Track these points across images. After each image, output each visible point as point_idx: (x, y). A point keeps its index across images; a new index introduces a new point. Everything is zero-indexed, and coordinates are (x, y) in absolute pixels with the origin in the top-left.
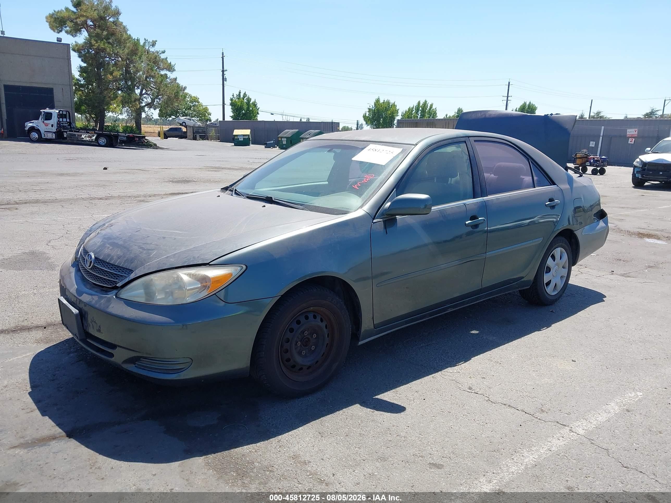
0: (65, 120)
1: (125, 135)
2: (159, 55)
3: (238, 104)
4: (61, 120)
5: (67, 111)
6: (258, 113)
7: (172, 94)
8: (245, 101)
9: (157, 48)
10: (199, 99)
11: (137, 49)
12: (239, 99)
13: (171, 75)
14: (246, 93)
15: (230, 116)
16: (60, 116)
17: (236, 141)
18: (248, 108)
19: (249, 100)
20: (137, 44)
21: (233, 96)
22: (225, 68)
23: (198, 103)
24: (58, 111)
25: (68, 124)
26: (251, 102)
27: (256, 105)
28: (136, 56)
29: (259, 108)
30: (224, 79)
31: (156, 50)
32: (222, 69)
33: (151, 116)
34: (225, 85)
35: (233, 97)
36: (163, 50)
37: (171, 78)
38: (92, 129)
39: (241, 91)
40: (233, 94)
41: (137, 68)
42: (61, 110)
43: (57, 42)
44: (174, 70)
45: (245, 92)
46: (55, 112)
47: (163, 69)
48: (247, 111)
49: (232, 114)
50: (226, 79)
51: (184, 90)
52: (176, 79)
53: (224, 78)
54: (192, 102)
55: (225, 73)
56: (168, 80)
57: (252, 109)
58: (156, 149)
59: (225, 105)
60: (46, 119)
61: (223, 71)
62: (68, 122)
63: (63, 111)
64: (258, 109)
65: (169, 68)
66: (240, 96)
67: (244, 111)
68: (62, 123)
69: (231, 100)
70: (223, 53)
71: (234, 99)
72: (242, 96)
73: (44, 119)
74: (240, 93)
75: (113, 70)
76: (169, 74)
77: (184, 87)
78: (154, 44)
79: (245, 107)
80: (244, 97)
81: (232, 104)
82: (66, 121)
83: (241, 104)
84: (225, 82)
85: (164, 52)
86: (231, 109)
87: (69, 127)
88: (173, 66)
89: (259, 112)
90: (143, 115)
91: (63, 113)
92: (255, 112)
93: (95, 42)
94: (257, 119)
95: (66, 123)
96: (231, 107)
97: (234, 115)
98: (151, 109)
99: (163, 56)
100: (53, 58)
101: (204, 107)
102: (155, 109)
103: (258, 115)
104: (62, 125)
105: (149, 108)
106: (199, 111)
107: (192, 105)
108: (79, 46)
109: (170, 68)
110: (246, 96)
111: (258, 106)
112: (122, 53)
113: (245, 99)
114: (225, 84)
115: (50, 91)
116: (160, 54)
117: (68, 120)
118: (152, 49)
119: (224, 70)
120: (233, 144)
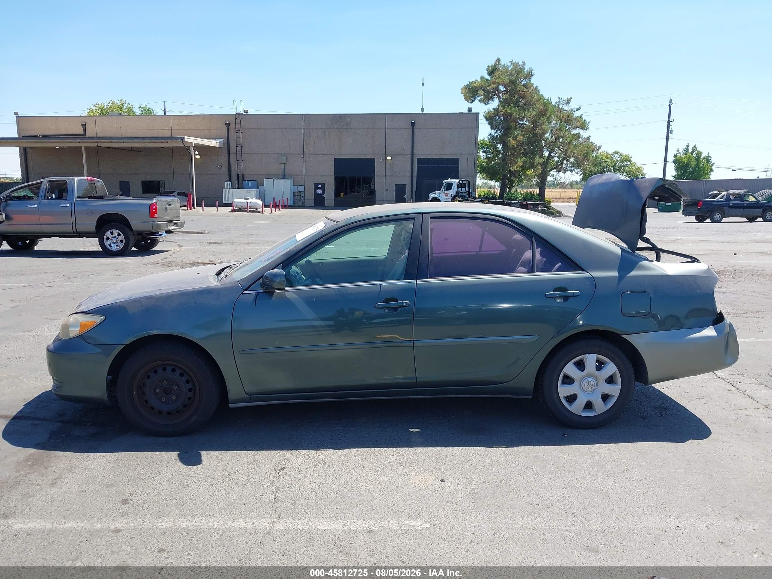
0: (464, 189)
1: (519, 202)
2: (572, 114)
3: (684, 160)
4: (460, 189)
5: (467, 180)
6: (711, 170)
7: (581, 155)
8: (694, 155)
9: (573, 105)
10: (631, 157)
11: (547, 110)
12: (686, 154)
13: (584, 134)
14: (697, 146)
15: (672, 176)
16: (460, 185)
17: (661, 206)
18: (697, 165)
19: (699, 154)
20: (547, 104)
21: (678, 151)
22: (672, 118)
23: (630, 162)
24: (458, 181)
25: (467, 193)
26: (702, 157)
27: (710, 159)
28: (543, 117)
29: (714, 164)
30: (669, 131)
31: (570, 108)
32: (667, 120)
33: (560, 180)
34: (669, 139)
35: (677, 153)
36: (578, 107)
37: (584, 137)
38: (492, 197)
39: (689, 145)
40: (678, 149)
41: (543, 130)
42: (461, 180)
43: (468, 112)
44: (588, 128)
45: (695, 145)
46: (455, 182)
47: (575, 128)
48: (695, 168)
49: (675, 173)
50: (672, 131)
51: (598, 150)
52: (588, 138)
53: (670, 129)
54: (622, 161)
55: (671, 124)
56: (580, 140)
57: (703, 166)
58: (560, 216)
59: (667, 163)
60: (447, 190)
61: (669, 122)
62: (467, 191)
63: (462, 181)
64: (712, 165)
65: (582, 126)
66: (688, 151)
67: (691, 169)
68: (461, 193)
69: (675, 156)
70: (671, 101)
71: (679, 155)
72: (690, 151)
73: (445, 189)
74: (688, 146)
75: (518, 135)
76: (582, 132)
77: (598, 146)
78: (568, 102)
79: (694, 163)
80: (693, 151)
81: (674, 162)
82: (465, 191)
83: (688, 160)
84: (670, 135)
85: (578, 109)
86: (674, 167)
87: (468, 196)
88: (587, 124)
89: (714, 169)
90: (550, 179)
91: (463, 183)
92: (706, 169)
93: (502, 108)
94: (709, 178)
95: (464, 193)
96: (674, 164)
97: (678, 175)
98: (560, 173)
99: (576, 114)
100: (463, 128)
101: (637, 167)
102: (564, 173)
103: (711, 172)
104: (460, 194)
105: (557, 172)
106: (630, 172)
107: (622, 165)
108: (491, 113)
109: (584, 126)
110: (696, 150)
111: (713, 161)
112: (529, 116)
113: (694, 153)
114: (669, 137)
115: (455, 162)
116: (574, 111)
117: (467, 189)
118: (566, 108)
119: (671, 121)
120: (657, 210)
